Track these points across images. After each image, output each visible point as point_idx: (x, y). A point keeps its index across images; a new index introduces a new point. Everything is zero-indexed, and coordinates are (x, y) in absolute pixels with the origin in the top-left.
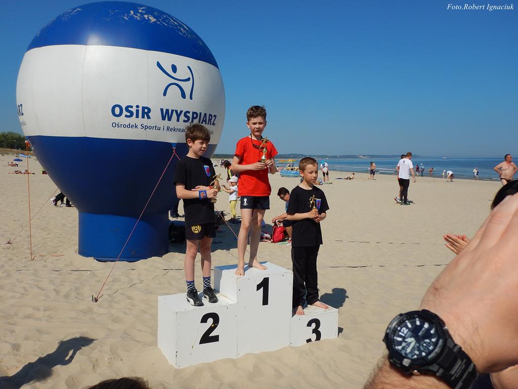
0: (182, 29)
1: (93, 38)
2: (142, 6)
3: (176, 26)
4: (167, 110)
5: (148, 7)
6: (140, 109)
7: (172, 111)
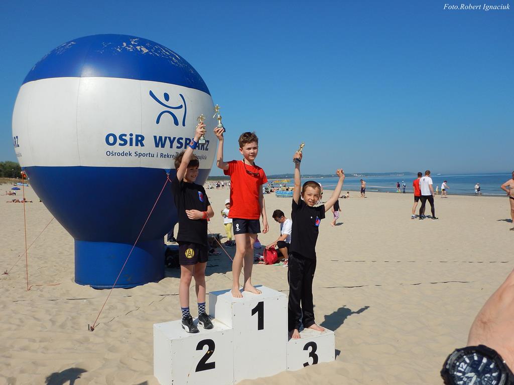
0: (173, 58)
1: (88, 70)
2: (135, 38)
3: (168, 56)
4: (161, 138)
5: (140, 39)
6: (134, 138)
7: (166, 138)
